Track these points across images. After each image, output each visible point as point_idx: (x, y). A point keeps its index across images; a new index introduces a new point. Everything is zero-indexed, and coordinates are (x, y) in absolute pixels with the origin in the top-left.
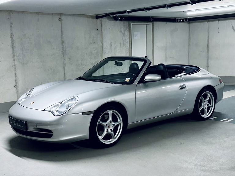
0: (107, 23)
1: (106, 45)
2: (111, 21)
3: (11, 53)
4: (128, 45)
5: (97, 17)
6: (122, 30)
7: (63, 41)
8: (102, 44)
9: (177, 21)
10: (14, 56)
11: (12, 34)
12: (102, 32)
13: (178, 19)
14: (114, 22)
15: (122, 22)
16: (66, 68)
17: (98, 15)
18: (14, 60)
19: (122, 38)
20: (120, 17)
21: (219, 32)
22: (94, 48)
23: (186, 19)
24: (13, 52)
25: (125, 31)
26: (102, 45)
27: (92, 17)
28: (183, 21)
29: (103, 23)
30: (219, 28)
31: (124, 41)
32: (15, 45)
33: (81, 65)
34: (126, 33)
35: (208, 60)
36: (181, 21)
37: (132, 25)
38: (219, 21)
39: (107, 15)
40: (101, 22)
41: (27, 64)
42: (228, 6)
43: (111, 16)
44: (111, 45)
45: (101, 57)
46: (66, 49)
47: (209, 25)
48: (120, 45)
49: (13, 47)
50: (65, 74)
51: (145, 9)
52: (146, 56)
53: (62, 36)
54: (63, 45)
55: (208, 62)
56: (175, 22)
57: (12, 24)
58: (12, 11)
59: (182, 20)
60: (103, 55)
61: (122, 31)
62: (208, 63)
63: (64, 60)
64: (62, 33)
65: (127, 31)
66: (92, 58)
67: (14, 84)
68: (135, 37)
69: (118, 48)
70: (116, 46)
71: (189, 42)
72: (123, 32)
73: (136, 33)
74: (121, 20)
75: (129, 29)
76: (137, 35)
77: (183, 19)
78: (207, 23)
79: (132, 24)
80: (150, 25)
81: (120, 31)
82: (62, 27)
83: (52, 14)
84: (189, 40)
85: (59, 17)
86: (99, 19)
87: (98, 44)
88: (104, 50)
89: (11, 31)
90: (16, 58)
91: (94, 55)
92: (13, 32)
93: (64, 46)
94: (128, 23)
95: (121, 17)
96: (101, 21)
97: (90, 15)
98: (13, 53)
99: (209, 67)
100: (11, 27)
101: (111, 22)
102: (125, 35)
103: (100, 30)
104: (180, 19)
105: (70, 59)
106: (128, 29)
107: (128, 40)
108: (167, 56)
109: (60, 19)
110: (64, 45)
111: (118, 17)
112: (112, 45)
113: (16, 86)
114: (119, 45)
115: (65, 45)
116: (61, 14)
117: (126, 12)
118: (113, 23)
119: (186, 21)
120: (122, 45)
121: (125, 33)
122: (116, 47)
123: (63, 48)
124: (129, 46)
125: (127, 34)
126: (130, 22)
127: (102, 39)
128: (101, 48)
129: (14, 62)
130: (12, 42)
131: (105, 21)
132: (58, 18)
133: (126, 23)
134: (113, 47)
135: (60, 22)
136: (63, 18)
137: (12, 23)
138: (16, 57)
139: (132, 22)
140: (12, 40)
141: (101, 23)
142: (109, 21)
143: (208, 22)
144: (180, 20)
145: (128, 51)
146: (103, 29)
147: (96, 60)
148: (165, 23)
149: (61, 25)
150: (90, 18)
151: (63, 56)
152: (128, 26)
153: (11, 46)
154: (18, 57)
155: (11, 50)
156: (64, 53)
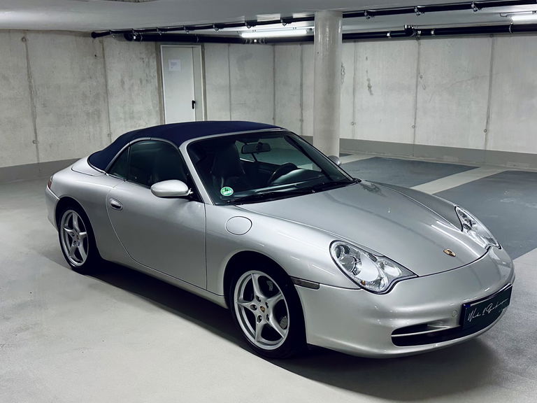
0: (114, 45)
1: (113, 82)
4: (155, 82)
5: (95, 35)
6: (143, 56)
7: (29, 76)
8: (106, 81)
9: (248, 42)
12: (105, 61)
13: (248, 39)
14: (126, 42)
15: (143, 44)
16: (38, 120)
17: (97, 32)
19: (144, 70)
22: (90, 87)
23: (263, 39)
25: (149, 59)
26: (104, 81)
27: (84, 35)
28: (258, 42)
29: (106, 44)
31: (147, 75)
35: (302, 109)
36: (255, 43)
37: (163, 47)
44: (123, 82)
45: (105, 102)
47: (302, 50)
48: (141, 82)
50: (35, 130)
53: (29, 68)
54: (30, 82)
55: (302, 112)
56: (244, 43)
59: (255, 41)
61: (143, 59)
62: (302, 115)
63: (34, 107)
64: (28, 63)
65: (153, 58)
66: (86, 104)
68: (172, 67)
69: (136, 88)
70: (133, 84)
72: (146, 60)
73: (173, 61)
74: (138, 40)
75: (157, 54)
76: (174, 64)
77: (258, 39)
78: (299, 46)
79: (161, 46)
80: (198, 48)
81: (140, 58)
82: (27, 52)
83: (9, 31)
85: (23, 35)
86: (97, 38)
87: (98, 79)
88: (109, 88)
91: (90, 99)
93: (33, 84)
94: (154, 45)
96: (101, 42)
97: (81, 32)
101: (122, 42)
102: (150, 64)
103: (101, 57)
104: (252, 40)
105: (45, 106)
106: (154, 55)
107: (156, 74)
108: (232, 102)
109: (24, 39)
110: (32, 81)
114: (139, 82)
115: (34, 81)
116: (26, 31)
118: (125, 44)
119: (262, 42)
120: (144, 82)
121: (149, 62)
122: (132, 85)
123: (30, 87)
124: (158, 83)
125: (154, 63)
126: (159, 43)
127: (105, 71)
128: (104, 87)
131: (110, 41)
132: (20, 39)
133: (152, 44)
134: (126, 86)
135: (24, 44)
136: (29, 37)
139: (162, 43)
141: (103, 45)
142: (118, 42)
143: (301, 44)
145: (156, 93)
146: (106, 55)
147: (95, 108)
148: (226, 45)
149: (27, 49)
150: (80, 36)
151: (32, 99)
152: (154, 50)
156: (33, 96)
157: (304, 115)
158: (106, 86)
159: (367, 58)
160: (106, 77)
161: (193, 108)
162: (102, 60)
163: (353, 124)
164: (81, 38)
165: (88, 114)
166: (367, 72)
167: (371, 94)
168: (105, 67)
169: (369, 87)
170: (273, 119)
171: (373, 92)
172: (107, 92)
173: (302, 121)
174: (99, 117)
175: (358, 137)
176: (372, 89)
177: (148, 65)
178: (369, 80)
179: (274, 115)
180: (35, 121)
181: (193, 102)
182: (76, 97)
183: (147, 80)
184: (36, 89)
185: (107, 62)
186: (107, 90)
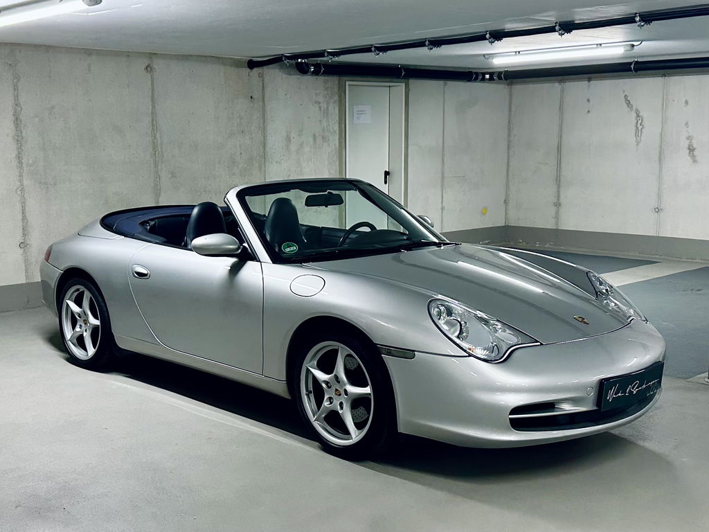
0: (280, 81)
1: (275, 140)
2: (290, 74)
3: (14, 155)
4: (335, 139)
5: (252, 64)
6: (321, 99)
7: (154, 126)
8: (264, 137)
9: (476, 79)
10: (20, 163)
11: (16, 105)
12: (264, 105)
13: (477, 74)
14: (298, 76)
15: (321, 79)
16: (162, 199)
17: (255, 59)
18: (21, 175)
19: (320, 121)
20: (313, 65)
21: (589, 112)
22: (240, 146)
23: (500, 73)
24: (19, 153)
25: (328, 103)
26: (262, 138)
27: (237, 64)
28: (491, 79)
29: (267, 79)
30: (588, 100)
31: (324, 128)
32: (24, 134)
34: (330, 108)
35: (559, 187)
36: (487, 79)
37: (349, 85)
38: (589, 80)
39: (276, 60)
40: (263, 76)
41: (55, 184)
42: (601, 45)
43: (286, 62)
44: (288, 139)
46: (164, 149)
47: (562, 91)
48: (315, 140)
49: (19, 140)
51: (373, 49)
52: (386, 172)
53: (153, 114)
54: (155, 137)
55: (558, 192)
56: (470, 80)
57: (17, 78)
58: (19, 44)
59: (487, 76)
61: (320, 103)
62: (559, 196)
63: (157, 178)
64: (153, 107)
65: (335, 102)
66: (234, 174)
67: (19, 238)
68: (358, 118)
69: (307, 149)
70: (302, 143)
71: (509, 135)
72: (324, 106)
73: (361, 108)
74: (316, 73)
75: (340, 96)
76: (361, 112)
77: (491, 74)
78: (557, 84)
79: (347, 83)
80: (400, 88)
81: (316, 102)
82: (153, 90)
83: (128, 55)
84: (509, 129)
85: (146, 62)
86: (255, 69)
87: (253, 135)
88: (268, 149)
89: (16, 97)
90: (26, 169)
91: (240, 166)
92: (22, 100)
93: (159, 140)
94: (337, 82)
95: (317, 66)
96: (261, 76)
97: (234, 59)
98: (19, 157)
99: (560, 205)
100: (16, 88)
101: (289, 76)
102: (328, 113)
103: (258, 100)
104: (484, 74)
105: (173, 175)
106: (336, 98)
107: (336, 127)
108: (445, 175)
109: (149, 68)
110: (158, 136)
111: (307, 65)
112: (290, 140)
113: (23, 245)
114: (311, 140)
115: (161, 137)
116: (152, 55)
117: (326, 54)
118: (296, 79)
119: (500, 78)
120: (319, 140)
121: (327, 108)
122: (302, 145)
123: (155, 147)
124: (340, 143)
125: (334, 110)
126: (344, 78)
127: (264, 122)
128: (261, 148)
129: (21, 181)
130: (17, 127)
131: (272, 73)
132: (144, 66)
133: (333, 81)
134: (293, 147)
135: (148, 75)
136: (158, 64)
137: (19, 76)
138: (27, 165)
139: (348, 78)
140: (17, 121)
141: (263, 81)
142: (285, 76)
143: (560, 82)
144: (484, 77)
145: (336, 158)
146: (267, 95)
148: (441, 83)
149: (152, 84)
150: (231, 66)
151: (156, 166)
152: (336, 89)
153: (13, 137)
154: (32, 168)
155: (14, 147)
156: (157, 159)
157: (562, 196)
158: (264, 146)
159: (687, 102)
160: (264, 130)
161: (386, 183)
162: (261, 104)
163: (658, 210)
164: (233, 68)
166: (687, 124)
167: (695, 161)
169: (691, 149)
170: (505, 202)
171: (698, 158)
172: (264, 155)
173: (558, 205)
175: (667, 233)
176: (696, 153)
177: (326, 113)
178: (689, 138)
179: (507, 196)
180: (158, 200)
181: (387, 173)
182: (219, 163)
183: (323, 138)
184: (162, 148)
185: (268, 108)
186: (264, 152)
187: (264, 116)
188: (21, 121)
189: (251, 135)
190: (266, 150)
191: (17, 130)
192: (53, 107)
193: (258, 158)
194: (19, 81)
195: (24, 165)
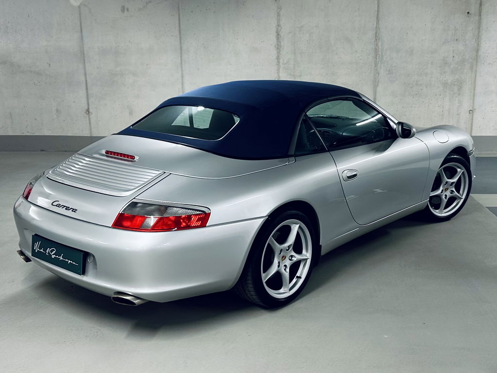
1: (489, 46)
7: (377, 37)
10: (278, 62)
11: (278, 26)
12: (480, 19)
18: (278, 70)
22: (453, 52)
24: (278, 56)
26: (476, 45)
32: (282, 44)
33: (417, 84)
45: (472, 72)
46: (384, 54)
49: (279, 47)
53: (377, 28)
54: (377, 45)
57: (280, 8)
60: (476, 67)
63: (377, 74)
66: (445, 72)
82: (378, 11)
87: (467, 43)
88: (480, 53)
89: (279, 21)
90: (282, 66)
91: (452, 66)
92: (282, 23)
93: (380, 47)
98: (278, 58)
100: (279, 15)
103: (475, 15)
105: (390, 72)
110: (380, 44)
115: (382, 44)
123: (376, 51)
127: (479, 32)
128: (474, 52)
129: (278, 73)
130: (277, 40)
137: (282, 8)
138: (283, 64)
140: (278, 35)
147: (457, 77)
149: (378, 6)
151: (376, 65)
153: (275, 46)
154: (286, 65)
155: (275, 52)
156: (378, 60)
158: (477, 51)
160: (478, 38)
162: (477, 18)
165: (445, 84)
168: (479, 27)
172: (477, 58)
174: (460, 89)
180: (376, 89)
182: (432, 63)
184: (382, 53)
185: (484, 21)
186: (477, 56)
187: (479, 28)
188: (280, 36)
189: (465, 42)
190: (479, 54)
191: (278, 42)
192: (302, 27)
193: (470, 60)
194: (281, 10)
195: (281, 64)
